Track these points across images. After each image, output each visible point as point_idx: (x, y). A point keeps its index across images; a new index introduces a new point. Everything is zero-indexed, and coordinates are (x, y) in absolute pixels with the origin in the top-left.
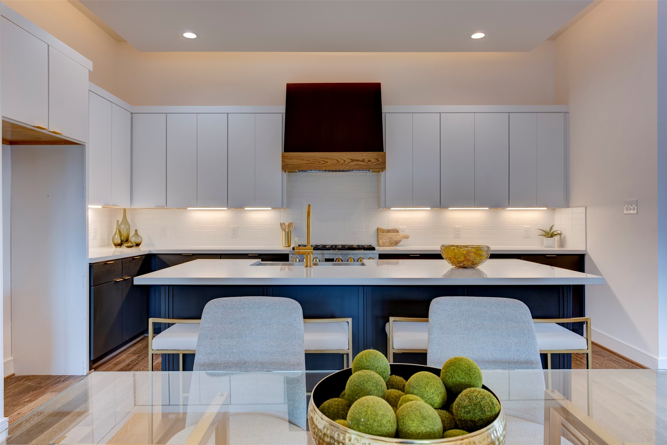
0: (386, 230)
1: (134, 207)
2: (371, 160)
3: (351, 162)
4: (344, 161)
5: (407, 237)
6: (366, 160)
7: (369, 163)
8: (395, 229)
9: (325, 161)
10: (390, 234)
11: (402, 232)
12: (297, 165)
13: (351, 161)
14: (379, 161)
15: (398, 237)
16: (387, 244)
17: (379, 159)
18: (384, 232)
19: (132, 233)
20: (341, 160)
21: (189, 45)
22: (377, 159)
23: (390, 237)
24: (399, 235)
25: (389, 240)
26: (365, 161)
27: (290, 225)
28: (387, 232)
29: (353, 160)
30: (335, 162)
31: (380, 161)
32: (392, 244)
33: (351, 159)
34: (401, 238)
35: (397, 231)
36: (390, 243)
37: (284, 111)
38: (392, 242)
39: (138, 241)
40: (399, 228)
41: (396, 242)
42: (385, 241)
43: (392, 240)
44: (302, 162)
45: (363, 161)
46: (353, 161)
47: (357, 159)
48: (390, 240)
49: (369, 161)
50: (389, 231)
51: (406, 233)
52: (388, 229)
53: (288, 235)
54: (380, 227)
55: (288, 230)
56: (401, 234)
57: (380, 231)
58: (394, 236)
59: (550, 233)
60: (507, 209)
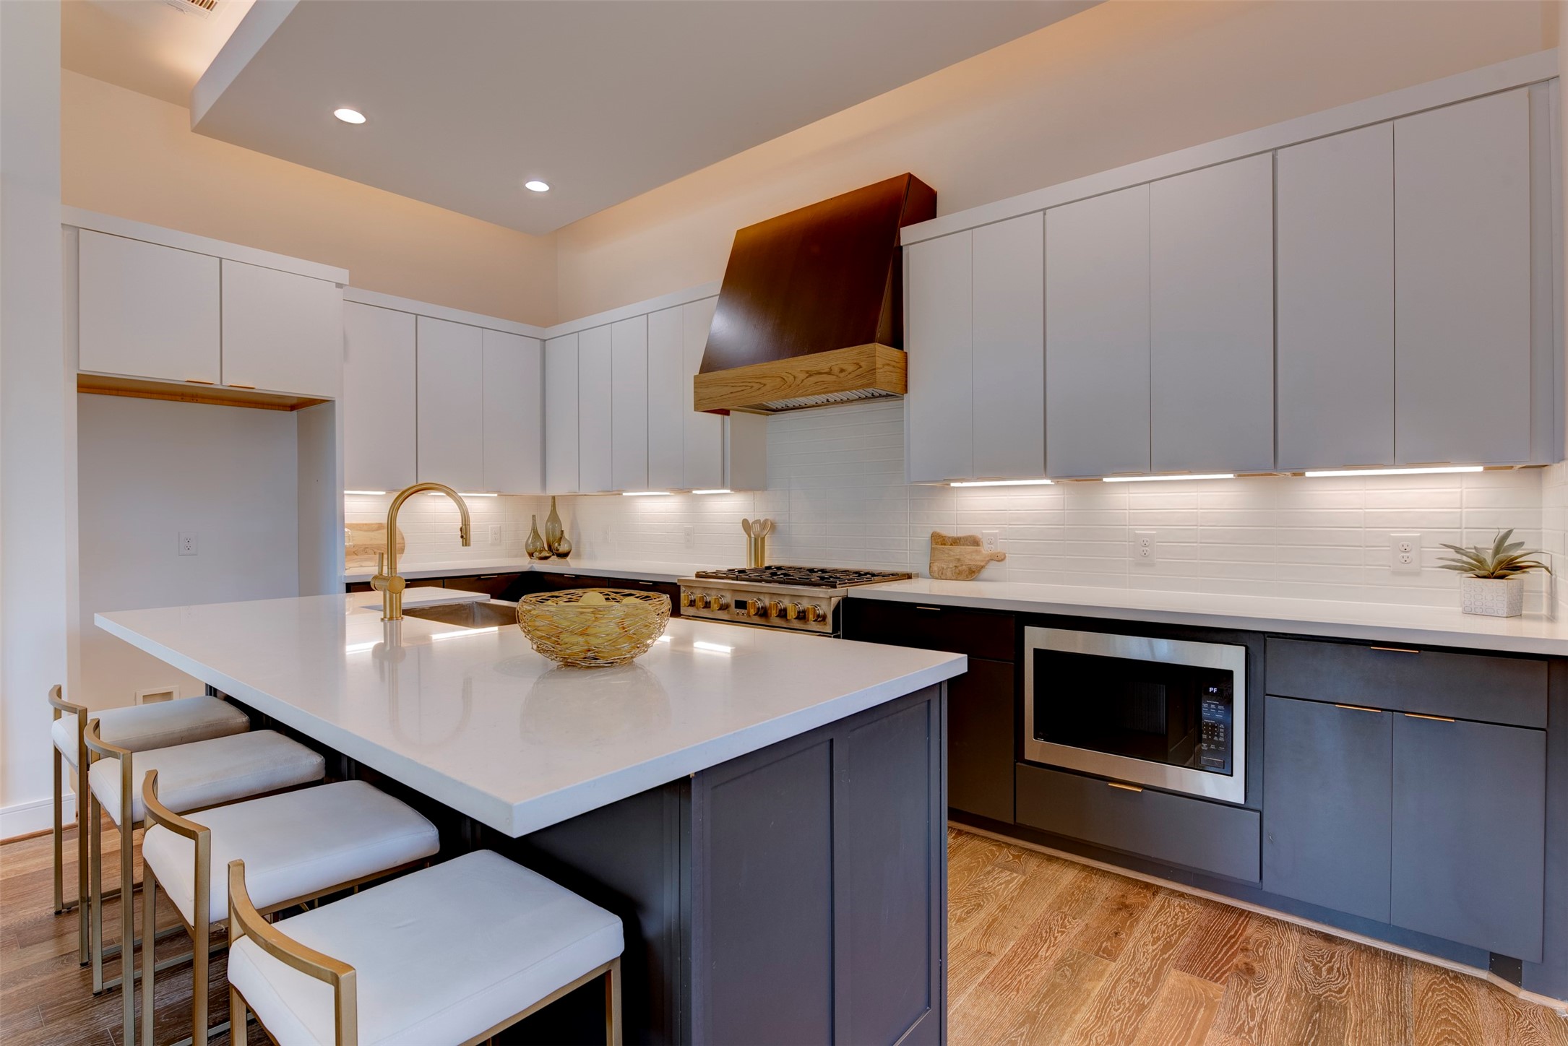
0: (949, 538)
2: (844, 367)
3: (807, 377)
4: (795, 377)
5: (1000, 558)
6: (836, 370)
7: (842, 375)
8: (970, 537)
9: (760, 383)
10: (957, 550)
11: (990, 543)
12: (716, 399)
13: (807, 375)
14: (861, 367)
15: (978, 558)
16: (949, 574)
17: (862, 364)
18: (945, 544)
20: (788, 377)
22: (858, 364)
23: (958, 557)
24: (980, 551)
25: (954, 564)
26: (832, 372)
27: (766, 523)
28: (951, 545)
29: (810, 374)
30: (778, 382)
31: (864, 367)
32: (960, 573)
33: (807, 372)
34: (982, 561)
35: (975, 542)
36: (957, 571)
38: (960, 568)
40: (982, 533)
41: (970, 569)
42: (945, 567)
43: (962, 565)
44: (724, 390)
45: (830, 373)
46: (810, 376)
47: (818, 368)
48: (958, 565)
49: (842, 371)
50: (956, 541)
51: (998, 548)
52: (955, 535)
53: (757, 546)
54: (938, 530)
55: (757, 533)
56: (986, 549)
57: (939, 541)
58: (968, 556)
59: (1490, 562)
60: (1308, 474)
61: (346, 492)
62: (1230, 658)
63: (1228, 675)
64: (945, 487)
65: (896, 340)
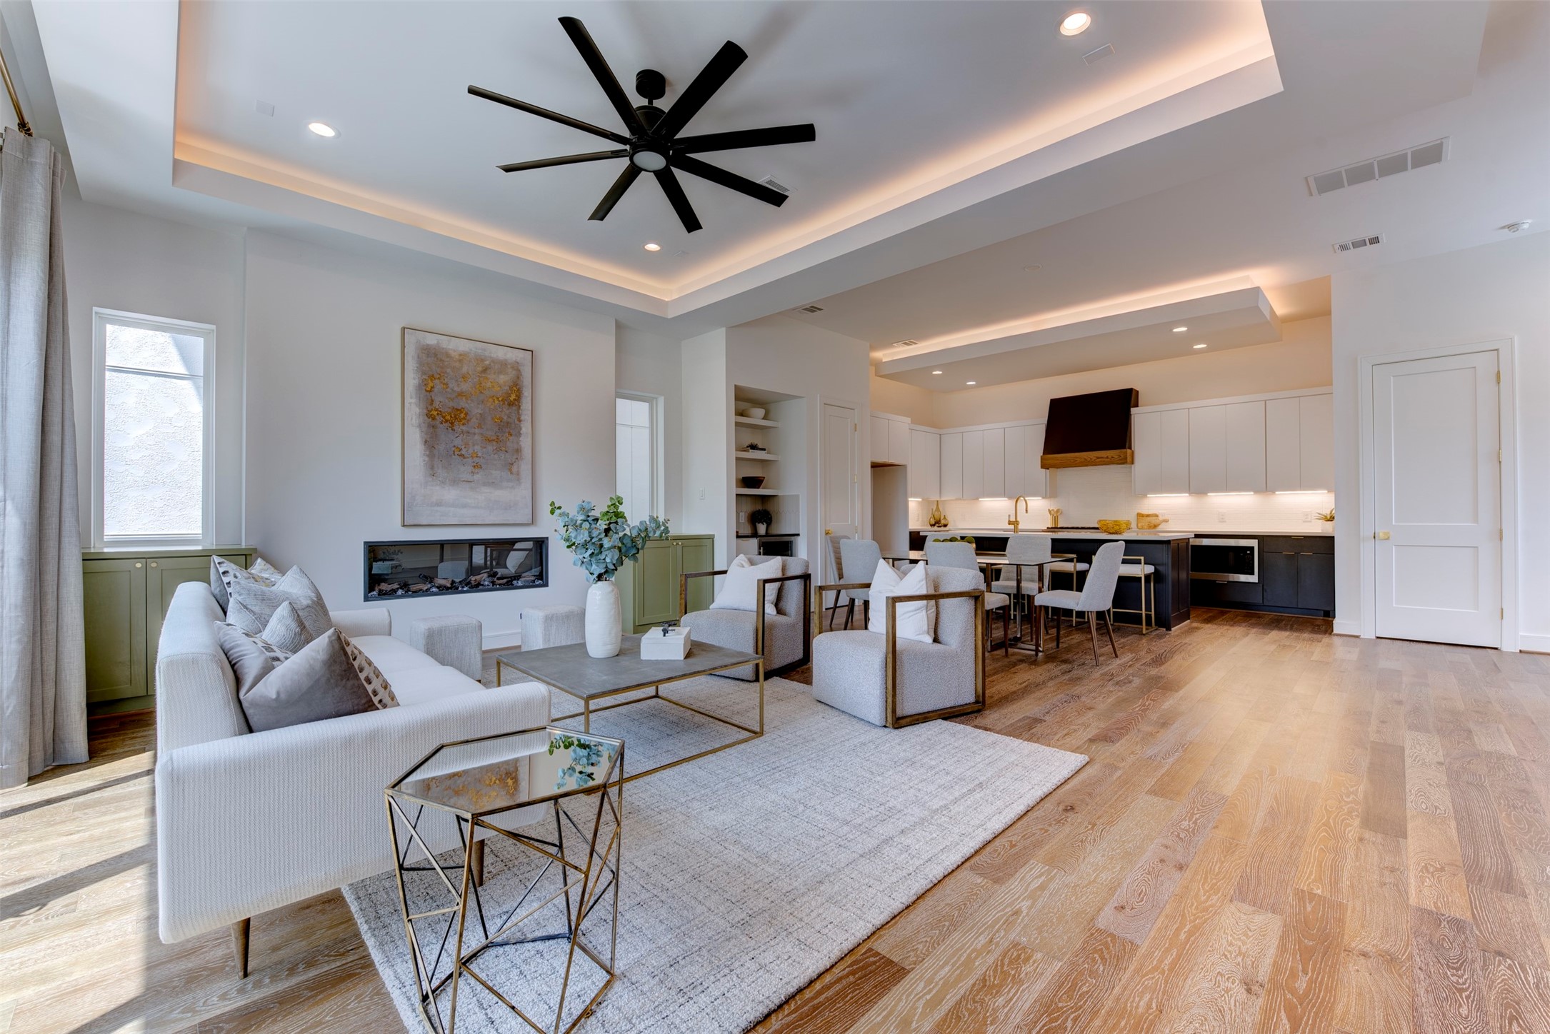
0: (1145, 514)
1: (943, 499)
2: (1113, 456)
3: (1096, 460)
4: (1091, 459)
5: (1167, 521)
6: (1110, 457)
8: (1152, 514)
9: (1074, 460)
10: (1149, 518)
11: (1163, 516)
12: (1054, 464)
15: (1157, 521)
16: (1146, 528)
17: (1121, 456)
18: (1144, 517)
19: (942, 517)
20: (1088, 459)
21: (972, 387)
22: (1119, 455)
23: (1149, 521)
24: (1157, 519)
25: (1148, 524)
27: (1058, 511)
28: (1146, 517)
29: (1098, 458)
30: (1083, 460)
32: (1150, 527)
34: (1158, 523)
35: (1157, 516)
37: (1046, 422)
39: (946, 523)
40: (1158, 512)
41: (1155, 526)
42: (1144, 525)
43: (1151, 524)
44: (1056, 462)
45: (1107, 458)
47: (1101, 456)
49: (1113, 458)
50: (1148, 516)
51: (1166, 518)
52: (1147, 513)
53: (1056, 519)
54: (1140, 512)
55: (1055, 515)
56: (1161, 518)
57: (1140, 515)
58: (1154, 521)
59: (1329, 517)
60: (1277, 493)
61: (910, 499)
62: (1254, 543)
63: (1253, 548)
64: (1145, 496)
65: (1130, 448)
